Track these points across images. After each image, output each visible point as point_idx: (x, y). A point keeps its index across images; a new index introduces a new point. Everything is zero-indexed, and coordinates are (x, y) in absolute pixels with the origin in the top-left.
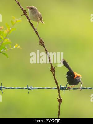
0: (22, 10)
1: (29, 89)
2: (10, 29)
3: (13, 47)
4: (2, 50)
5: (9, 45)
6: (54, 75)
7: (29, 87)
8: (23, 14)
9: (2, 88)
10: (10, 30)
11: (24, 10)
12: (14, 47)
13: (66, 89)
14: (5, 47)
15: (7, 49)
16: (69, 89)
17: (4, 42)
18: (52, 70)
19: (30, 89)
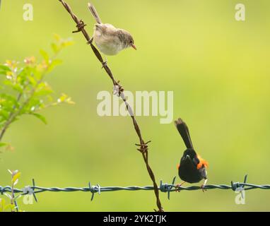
0: (75, 19)
1: (94, 191)
2: (50, 62)
3: (56, 101)
4: (33, 109)
5: (48, 96)
6: (146, 160)
7: (94, 187)
8: (77, 29)
9: (36, 190)
10: (49, 65)
11: (79, 20)
12: (59, 100)
13: (173, 188)
14: (39, 101)
15: (44, 106)
16: (179, 189)
17: (37, 91)
18: (142, 148)
19: (96, 191)
